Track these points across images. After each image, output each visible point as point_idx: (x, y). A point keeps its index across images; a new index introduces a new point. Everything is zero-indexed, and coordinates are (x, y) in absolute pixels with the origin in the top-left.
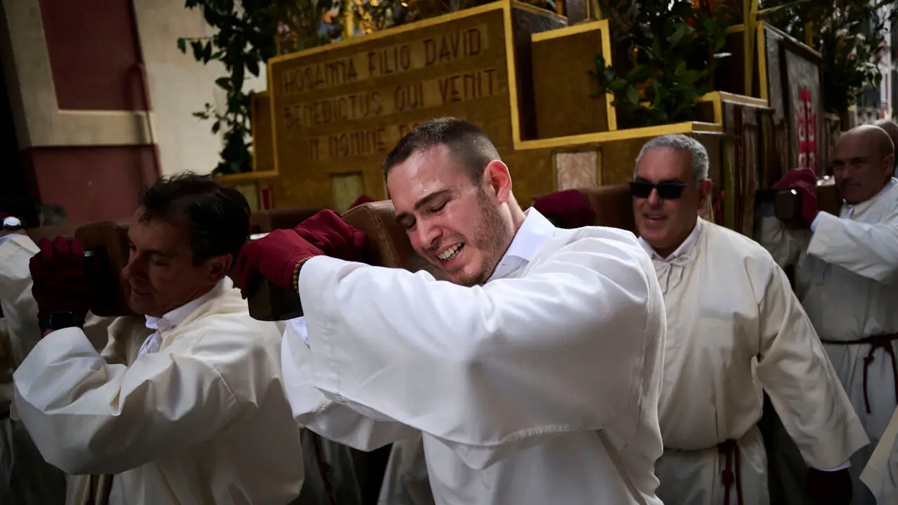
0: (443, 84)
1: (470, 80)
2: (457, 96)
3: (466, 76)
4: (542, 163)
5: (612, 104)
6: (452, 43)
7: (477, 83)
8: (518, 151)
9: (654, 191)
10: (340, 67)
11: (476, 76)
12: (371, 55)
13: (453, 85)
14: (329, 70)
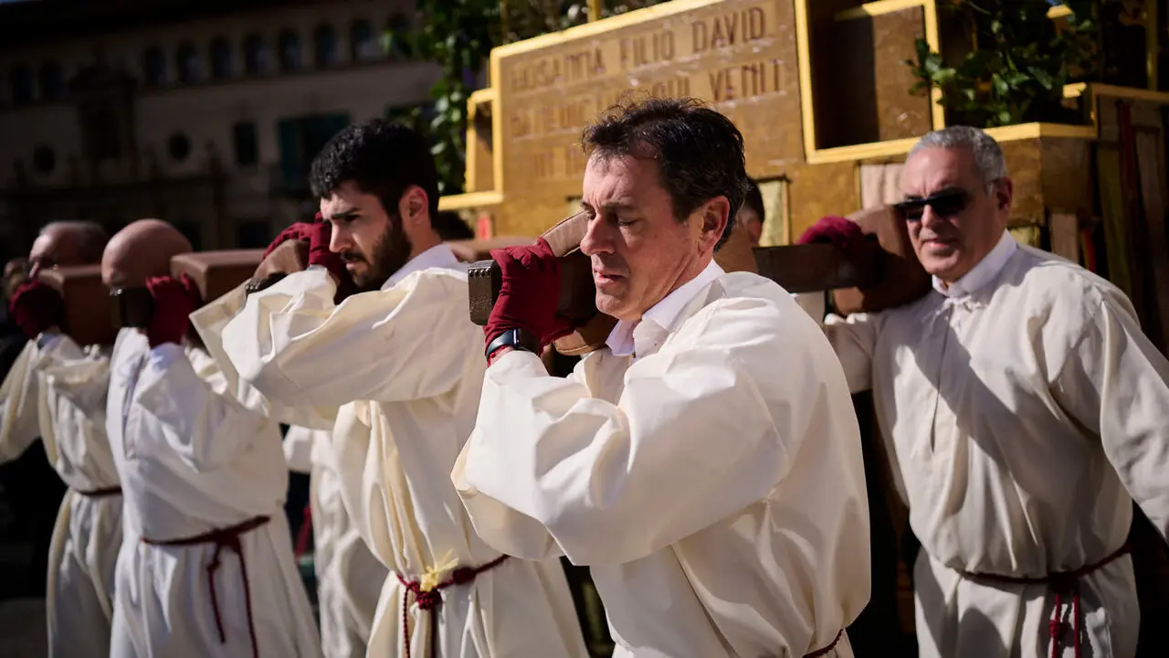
0: (716, 78)
1: (749, 74)
2: (733, 93)
3: (745, 68)
4: (842, 180)
5: (939, 102)
6: (728, 26)
7: (759, 77)
8: (813, 165)
9: (927, 209)
10: (584, 60)
11: (758, 68)
12: (623, 44)
13: (728, 78)
14: (570, 63)
